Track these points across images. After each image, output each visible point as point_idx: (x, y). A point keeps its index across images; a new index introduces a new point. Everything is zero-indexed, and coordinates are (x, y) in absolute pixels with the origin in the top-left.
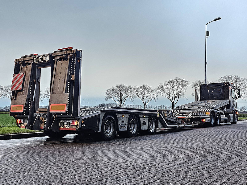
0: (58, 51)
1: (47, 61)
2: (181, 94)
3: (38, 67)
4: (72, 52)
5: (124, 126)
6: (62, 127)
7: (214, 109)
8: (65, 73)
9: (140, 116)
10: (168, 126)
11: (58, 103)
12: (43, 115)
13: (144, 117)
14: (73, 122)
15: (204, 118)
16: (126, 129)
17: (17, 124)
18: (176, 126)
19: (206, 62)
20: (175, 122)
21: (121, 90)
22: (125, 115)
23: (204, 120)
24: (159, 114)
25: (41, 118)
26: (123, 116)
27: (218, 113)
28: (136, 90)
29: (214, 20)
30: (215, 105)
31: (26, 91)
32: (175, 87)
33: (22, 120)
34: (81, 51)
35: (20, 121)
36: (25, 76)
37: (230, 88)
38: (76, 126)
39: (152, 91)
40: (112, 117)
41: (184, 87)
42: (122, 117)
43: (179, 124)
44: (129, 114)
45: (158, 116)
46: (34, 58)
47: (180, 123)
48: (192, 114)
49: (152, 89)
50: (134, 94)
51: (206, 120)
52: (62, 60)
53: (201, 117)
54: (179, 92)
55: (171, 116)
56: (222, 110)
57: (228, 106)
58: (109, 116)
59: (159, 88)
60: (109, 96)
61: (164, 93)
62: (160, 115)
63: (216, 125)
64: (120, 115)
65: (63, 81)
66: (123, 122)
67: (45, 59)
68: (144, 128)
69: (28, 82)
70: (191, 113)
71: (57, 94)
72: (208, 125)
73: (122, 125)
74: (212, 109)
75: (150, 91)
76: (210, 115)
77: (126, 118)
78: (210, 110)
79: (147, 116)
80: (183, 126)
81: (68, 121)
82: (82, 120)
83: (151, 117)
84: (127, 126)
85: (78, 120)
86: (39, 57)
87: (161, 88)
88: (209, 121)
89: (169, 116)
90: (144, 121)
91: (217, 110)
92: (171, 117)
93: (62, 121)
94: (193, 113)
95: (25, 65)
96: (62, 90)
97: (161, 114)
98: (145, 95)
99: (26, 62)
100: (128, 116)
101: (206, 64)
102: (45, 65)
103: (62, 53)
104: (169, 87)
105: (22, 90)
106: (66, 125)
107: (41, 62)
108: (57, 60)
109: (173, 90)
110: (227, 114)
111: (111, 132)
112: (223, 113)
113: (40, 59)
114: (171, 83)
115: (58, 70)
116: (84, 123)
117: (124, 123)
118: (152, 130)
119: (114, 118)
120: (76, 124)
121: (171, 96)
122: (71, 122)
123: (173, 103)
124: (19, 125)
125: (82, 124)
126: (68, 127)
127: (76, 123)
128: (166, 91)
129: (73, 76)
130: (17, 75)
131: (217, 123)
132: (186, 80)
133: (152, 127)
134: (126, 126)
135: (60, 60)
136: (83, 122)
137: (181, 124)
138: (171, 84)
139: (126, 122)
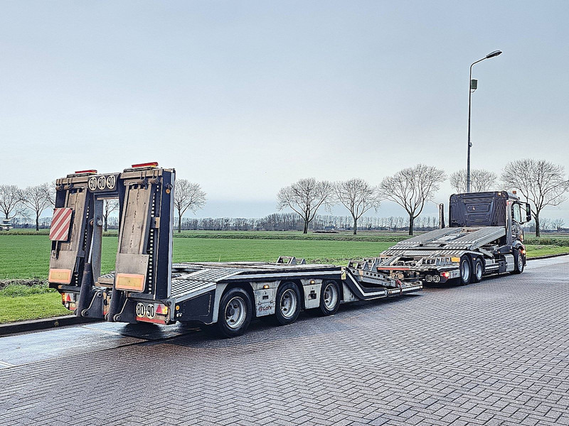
0: (132, 170)
1: (111, 188)
2: (429, 198)
3: (96, 196)
4: (156, 175)
5: (267, 305)
6: (140, 316)
7: (469, 250)
8: (143, 214)
9: (302, 281)
10: (365, 295)
11: (131, 273)
12: (108, 289)
13: (313, 282)
14: (159, 308)
15: (447, 270)
16: (272, 311)
17: (64, 303)
18: (383, 292)
19: (469, 143)
20: (381, 286)
21: (309, 190)
22: (271, 284)
23: (447, 275)
24: (344, 275)
25: (105, 294)
26: (267, 287)
27: (480, 256)
28: (337, 191)
29: (488, 57)
30: (473, 242)
31: (75, 242)
32: (417, 183)
33: (72, 295)
34: (174, 172)
35: (69, 297)
36: (73, 213)
37: (509, 202)
38: (166, 316)
39: (370, 192)
40: (242, 291)
41: (436, 184)
42: (264, 288)
43: (390, 287)
44: (279, 280)
45: (344, 278)
46: (89, 179)
47: (393, 285)
48: (424, 263)
49: (371, 187)
50: (333, 197)
51: (452, 274)
52: (139, 187)
53: (439, 268)
54: (425, 193)
55: (371, 274)
56: (487, 250)
57: (502, 241)
58: (235, 290)
59: (383, 186)
60: (285, 201)
61: (394, 196)
62: (347, 276)
63: (473, 280)
64: (260, 285)
65: (140, 229)
66: (266, 297)
67: (108, 184)
68: (311, 304)
69: (79, 224)
70: (421, 261)
71: (129, 255)
72: (456, 283)
73: (263, 305)
74: (466, 249)
75: (366, 191)
76: (461, 263)
77: (271, 290)
78: (462, 253)
79: (318, 281)
80: (399, 291)
81: (151, 305)
82: (176, 305)
83: (328, 281)
84: (273, 305)
85: (168, 305)
86: (98, 178)
87: (388, 186)
88: (458, 276)
89: (367, 274)
90: (311, 292)
91: (477, 250)
92: (373, 276)
93: (141, 304)
94: (424, 260)
95: (75, 191)
96: (137, 247)
97: (349, 274)
98: (356, 199)
99: (76, 186)
100: (277, 284)
101: (469, 146)
102: (108, 194)
103: (138, 174)
104: (404, 183)
105: (68, 241)
106: (147, 312)
107: (102, 188)
108: (130, 188)
109: (413, 189)
110: (499, 257)
111: (240, 320)
112: (491, 255)
113: (100, 182)
114: (409, 175)
115: (130, 207)
116: (180, 311)
117: (267, 300)
118: (331, 305)
119: (247, 292)
120: (164, 313)
121: (408, 201)
122: (156, 308)
123: (411, 214)
124: (67, 305)
125: (176, 312)
126: (150, 317)
127: (164, 310)
128: (398, 191)
129: (158, 219)
130: (59, 209)
131: (476, 277)
132: (438, 168)
133: (331, 299)
134: (271, 305)
135: (136, 186)
136: (178, 308)
137: (394, 288)
138: (408, 177)
139: (272, 297)
